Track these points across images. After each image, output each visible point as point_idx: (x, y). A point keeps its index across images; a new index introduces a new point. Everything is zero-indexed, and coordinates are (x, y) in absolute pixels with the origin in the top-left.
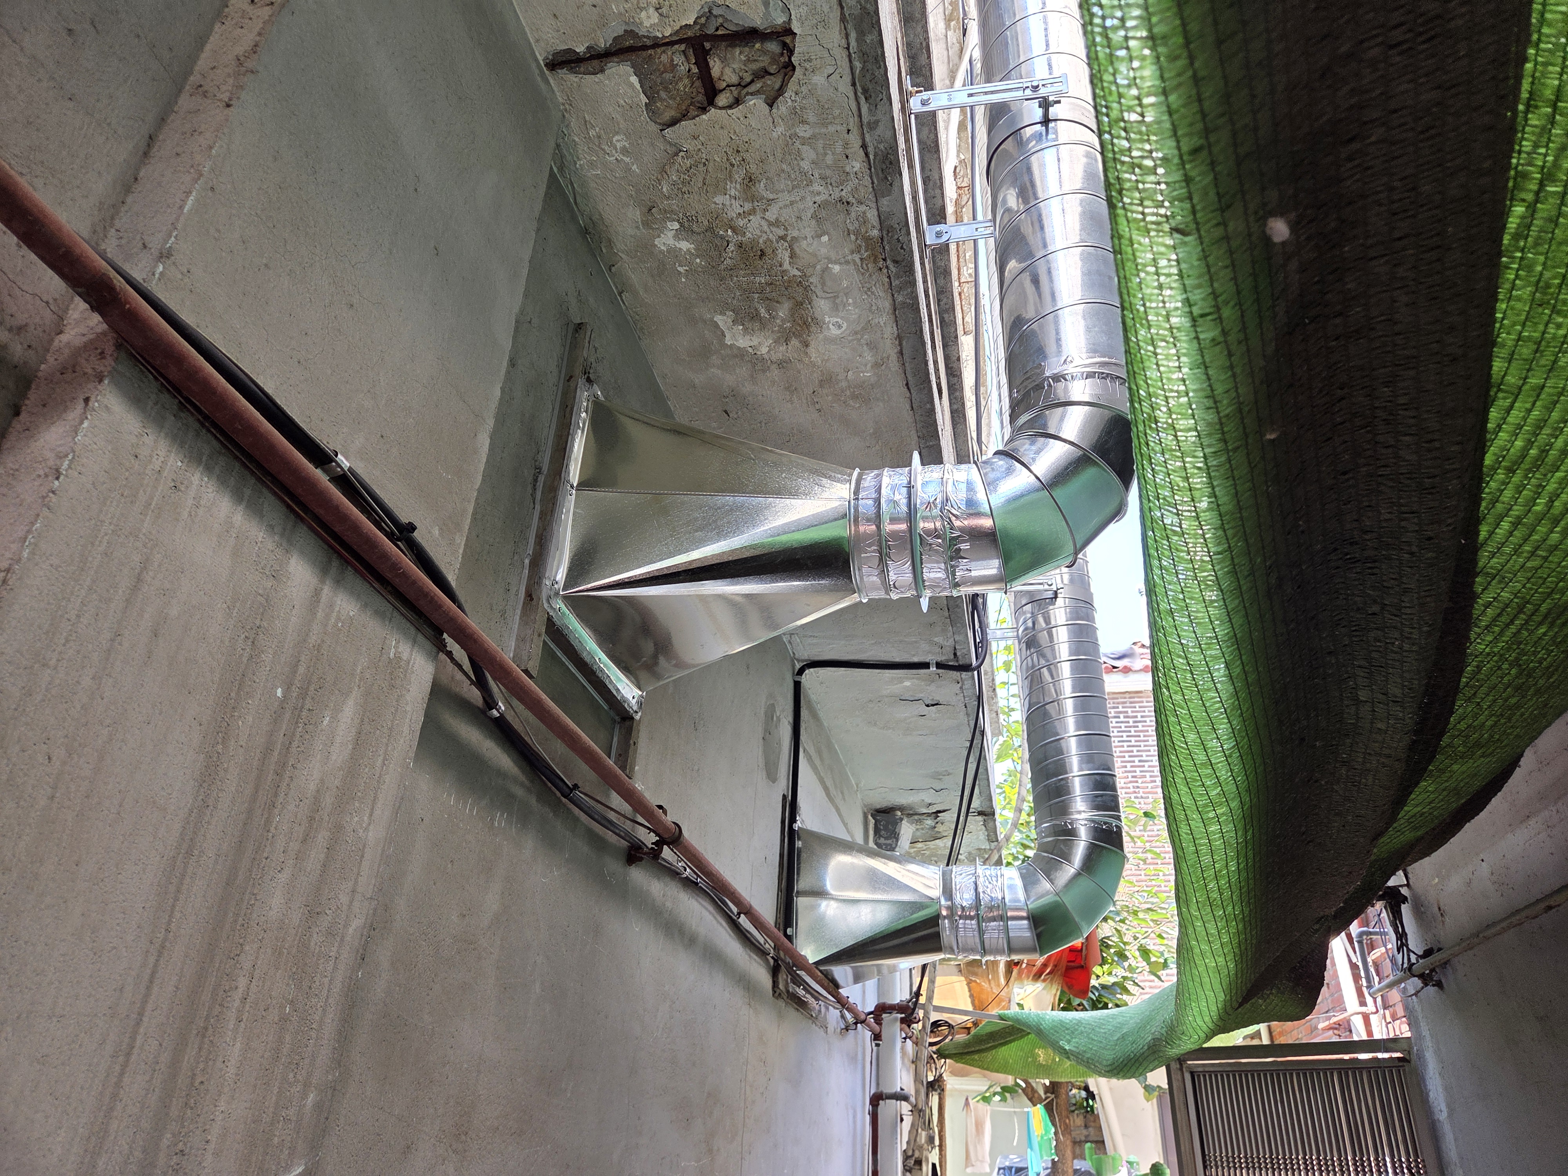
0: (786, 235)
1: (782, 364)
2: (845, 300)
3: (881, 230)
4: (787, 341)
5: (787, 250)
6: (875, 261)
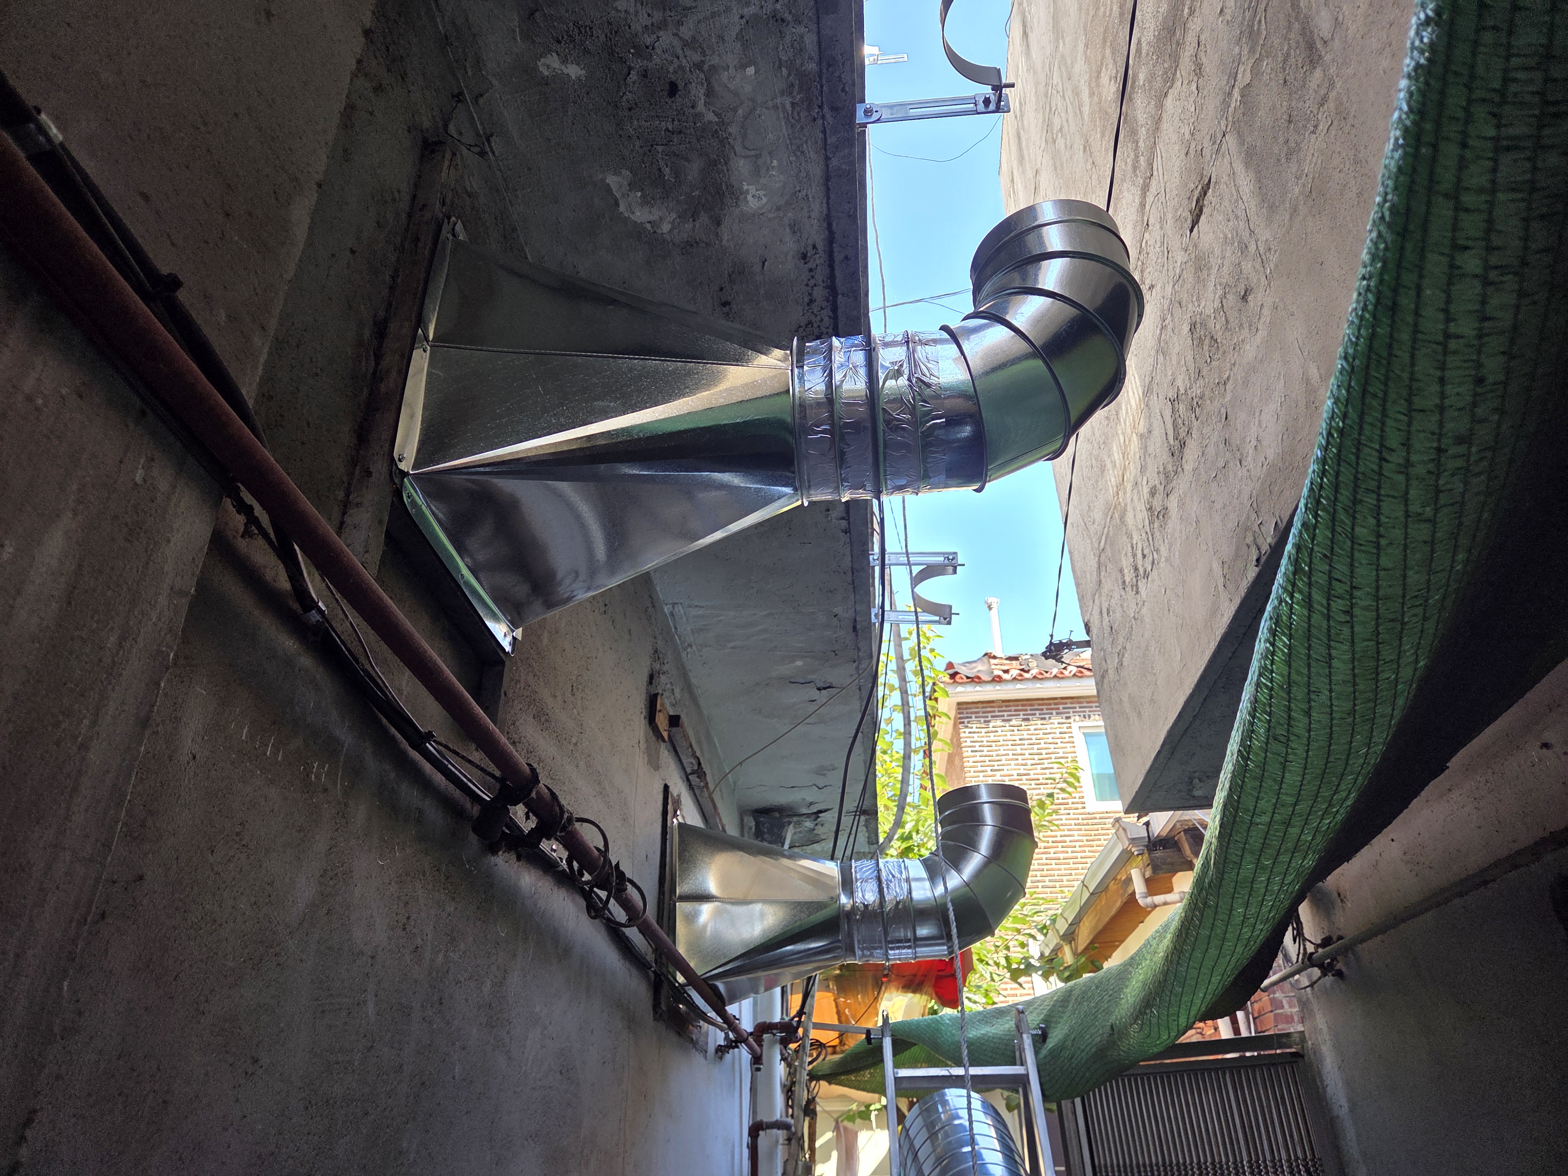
0: (703, 62)
1: (688, 247)
2: (768, 161)
3: (820, 63)
4: (694, 217)
5: (702, 84)
6: (809, 109)
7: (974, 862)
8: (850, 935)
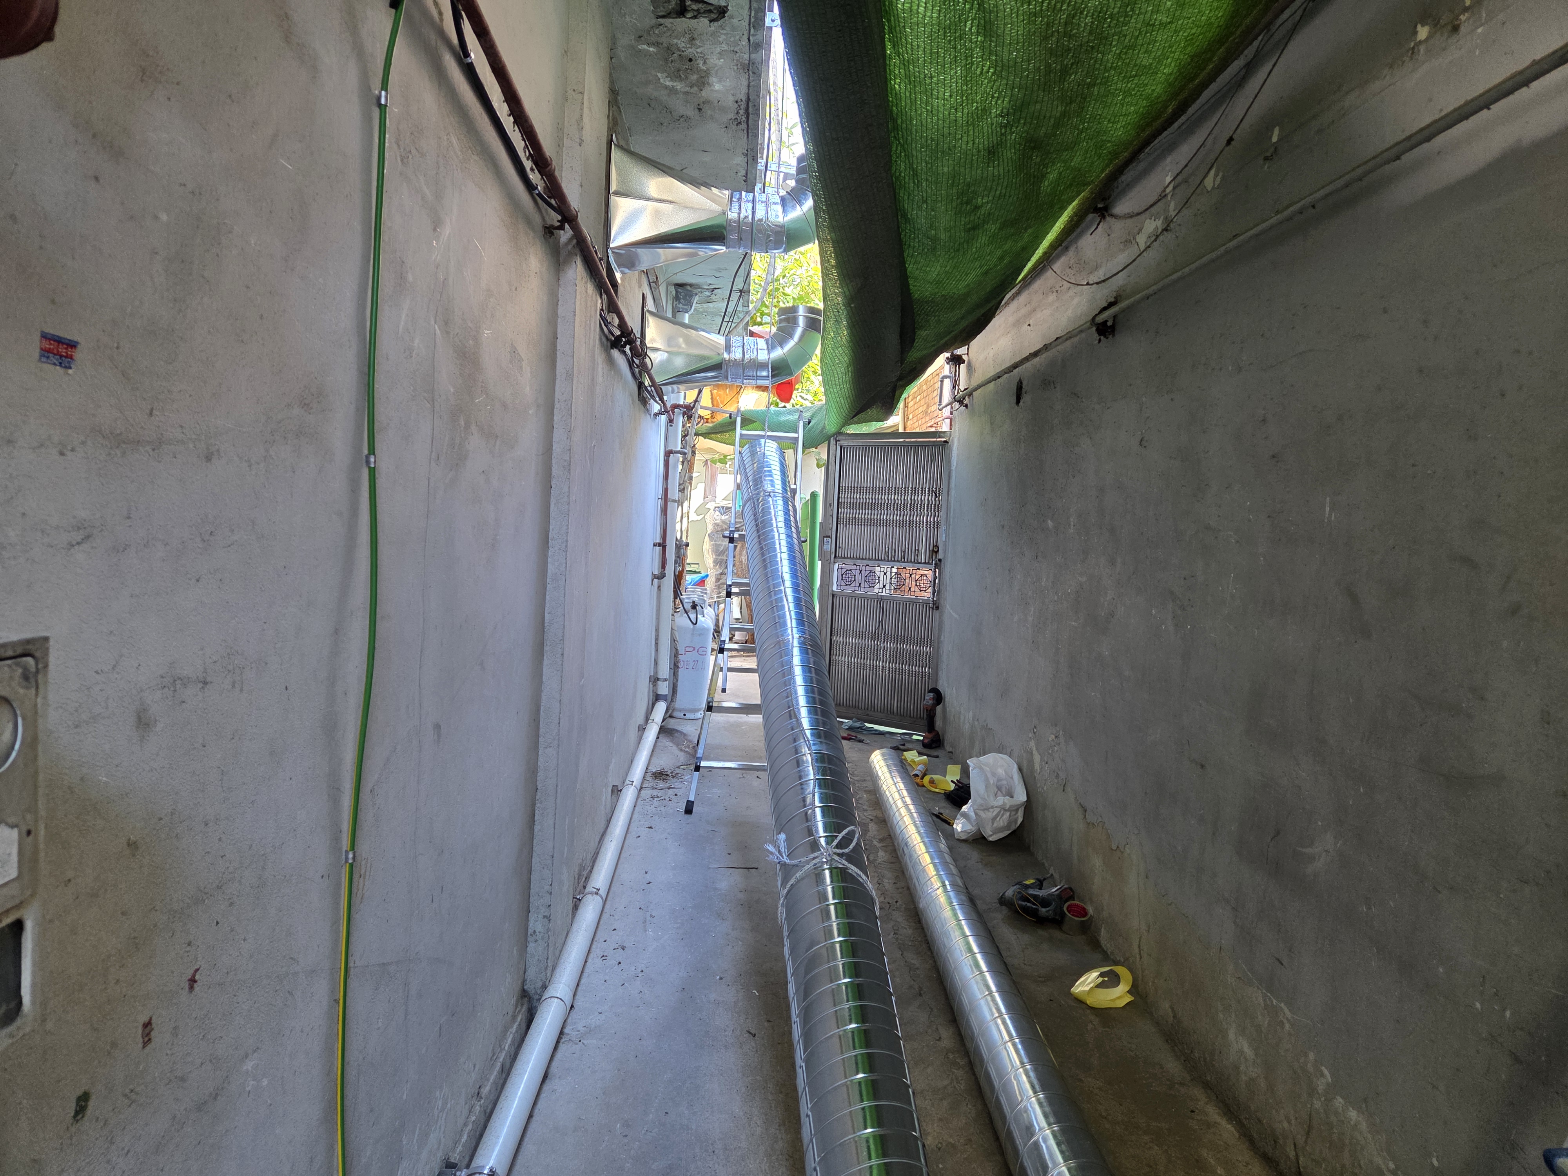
0: (704, 57)
1: (686, 93)
4: (692, 87)
5: (702, 61)
7: (791, 344)
8: (727, 371)
